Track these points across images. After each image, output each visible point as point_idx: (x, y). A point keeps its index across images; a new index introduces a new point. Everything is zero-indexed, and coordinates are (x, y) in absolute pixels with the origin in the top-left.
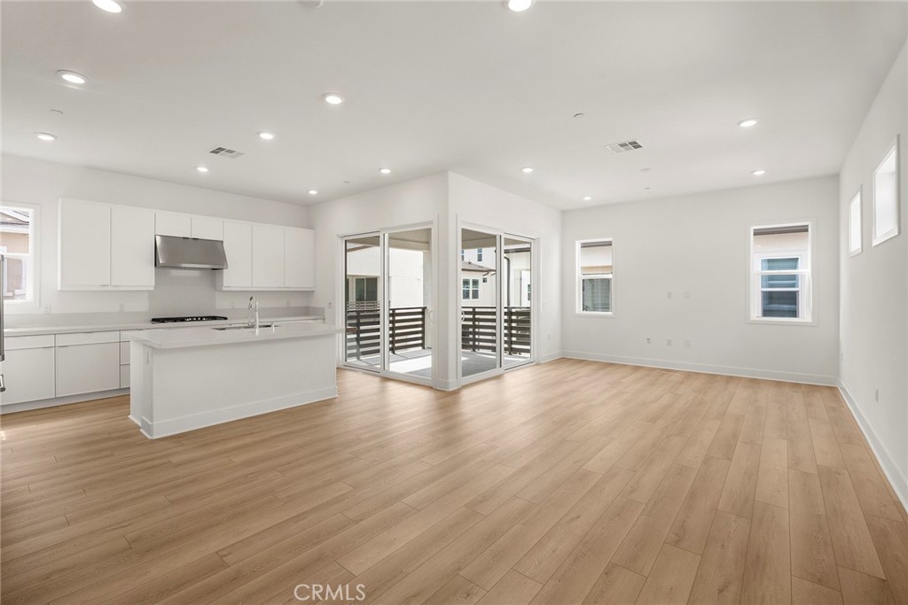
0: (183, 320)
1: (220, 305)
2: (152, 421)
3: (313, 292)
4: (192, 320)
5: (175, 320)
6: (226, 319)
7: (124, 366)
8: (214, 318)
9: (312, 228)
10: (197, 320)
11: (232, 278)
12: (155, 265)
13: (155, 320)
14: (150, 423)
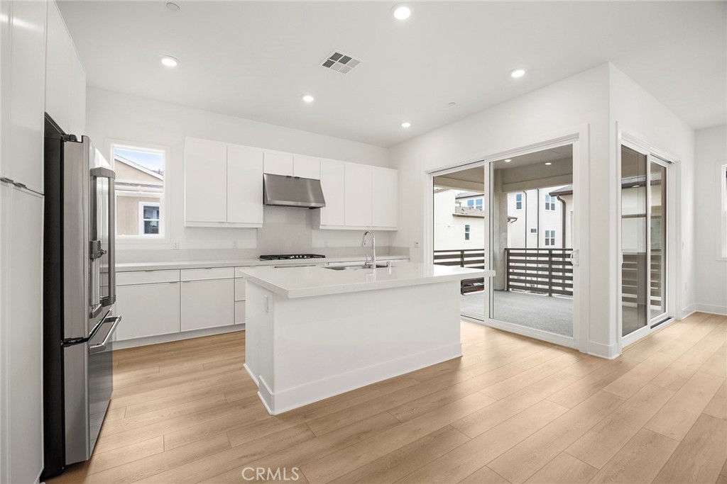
0: (287, 257)
1: (317, 244)
2: (273, 391)
3: (396, 231)
4: (295, 258)
5: (279, 257)
6: (324, 257)
7: (238, 302)
8: (312, 256)
9: (396, 169)
10: (299, 258)
11: (328, 217)
12: (264, 203)
13: (263, 257)
14: (271, 393)
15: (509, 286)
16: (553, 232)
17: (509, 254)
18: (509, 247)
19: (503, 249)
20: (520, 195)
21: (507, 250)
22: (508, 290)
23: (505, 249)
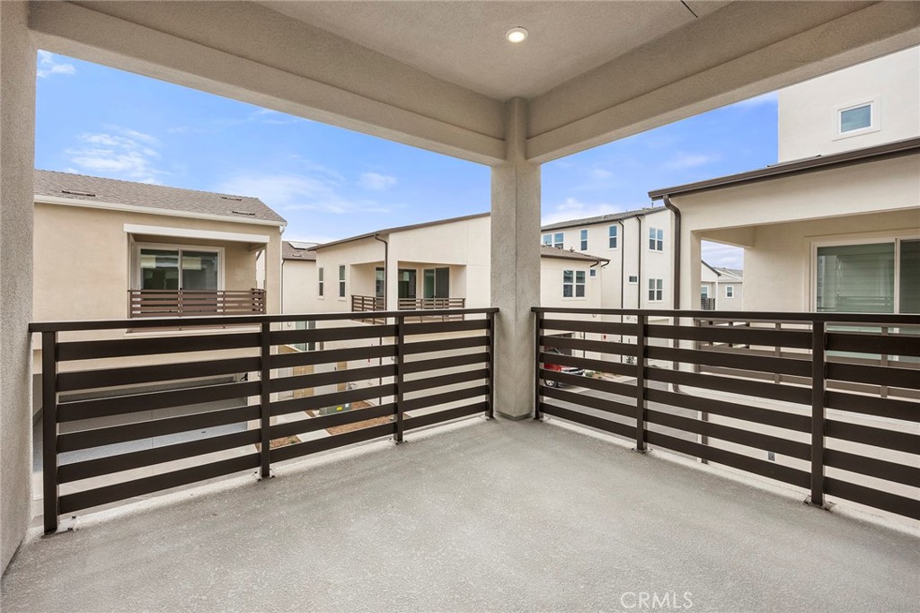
15: (542, 408)
16: (660, 282)
17: (542, 324)
18: (543, 305)
19: (529, 309)
20: (615, 227)
21: (537, 311)
22: (538, 417)
23: (533, 309)
